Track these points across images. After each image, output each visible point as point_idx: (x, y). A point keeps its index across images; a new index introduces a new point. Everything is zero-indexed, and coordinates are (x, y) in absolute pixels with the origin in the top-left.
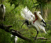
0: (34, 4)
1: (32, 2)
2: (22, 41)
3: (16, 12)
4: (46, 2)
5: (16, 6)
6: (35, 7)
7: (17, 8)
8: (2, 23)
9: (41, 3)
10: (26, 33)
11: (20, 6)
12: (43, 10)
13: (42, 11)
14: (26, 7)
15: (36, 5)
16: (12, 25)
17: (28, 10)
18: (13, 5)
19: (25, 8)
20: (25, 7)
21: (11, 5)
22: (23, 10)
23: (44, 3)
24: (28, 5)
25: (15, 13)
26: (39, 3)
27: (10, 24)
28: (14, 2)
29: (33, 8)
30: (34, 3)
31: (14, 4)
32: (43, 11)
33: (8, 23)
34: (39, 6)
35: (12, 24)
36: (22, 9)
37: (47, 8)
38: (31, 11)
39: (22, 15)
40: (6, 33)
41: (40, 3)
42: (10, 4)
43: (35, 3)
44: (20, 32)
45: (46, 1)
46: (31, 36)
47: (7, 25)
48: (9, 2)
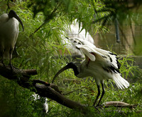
0: (96, 12)
1: (92, 7)
2: (65, 112)
3: (49, 34)
4: (128, 8)
5: (49, 17)
6: (99, 20)
7: (51, 23)
8: (10, 64)
9: (117, 9)
10: (76, 89)
11: (58, 19)
12: (120, 29)
13: (119, 32)
14: (76, 20)
15: (103, 14)
16: (38, 69)
17: (81, 28)
18: (40, 15)
19: (73, 22)
20: (71, 21)
21: (34, 16)
22: (66, 28)
23: (123, 11)
24: (80, 15)
25: (46, 37)
26: (111, 9)
27: (32, 66)
28: (43, 7)
29: (94, 22)
30: (97, 9)
31: (41, 13)
32: (122, 31)
33: (26, 64)
34: (110, 19)
35: (37, 65)
36: (66, 26)
37: (133, 24)
38: (88, 30)
39: (65, 41)
40: (21, 90)
41: (113, 10)
42: (32, 14)
43: (99, 11)
44: (60, 88)
45: (130, 5)
46: (88, 98)
47: (24, 68)
48: (29, 6)
